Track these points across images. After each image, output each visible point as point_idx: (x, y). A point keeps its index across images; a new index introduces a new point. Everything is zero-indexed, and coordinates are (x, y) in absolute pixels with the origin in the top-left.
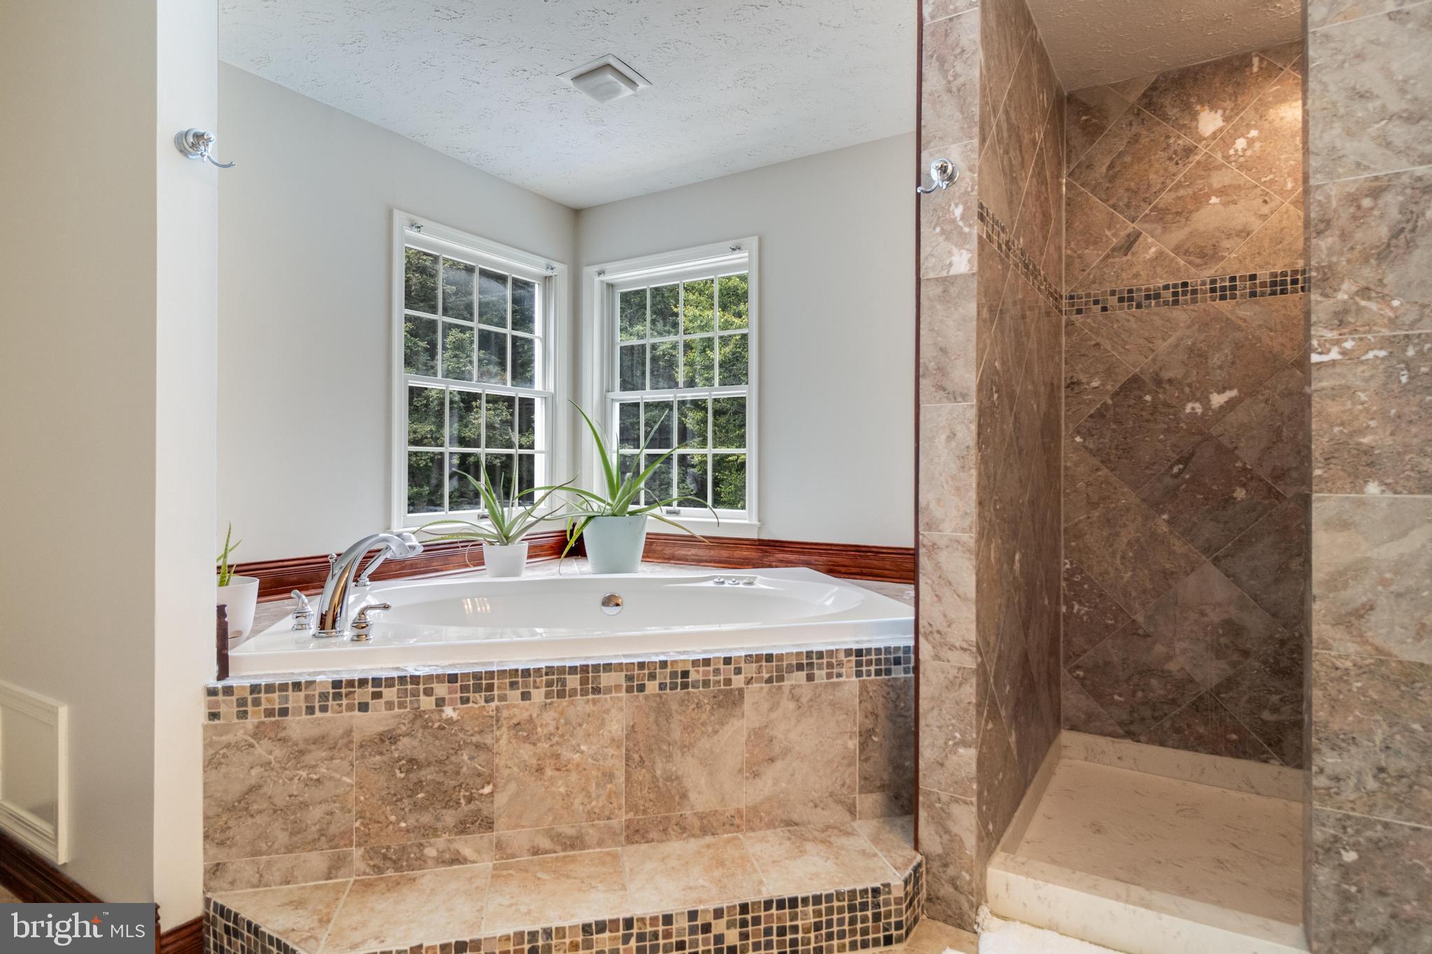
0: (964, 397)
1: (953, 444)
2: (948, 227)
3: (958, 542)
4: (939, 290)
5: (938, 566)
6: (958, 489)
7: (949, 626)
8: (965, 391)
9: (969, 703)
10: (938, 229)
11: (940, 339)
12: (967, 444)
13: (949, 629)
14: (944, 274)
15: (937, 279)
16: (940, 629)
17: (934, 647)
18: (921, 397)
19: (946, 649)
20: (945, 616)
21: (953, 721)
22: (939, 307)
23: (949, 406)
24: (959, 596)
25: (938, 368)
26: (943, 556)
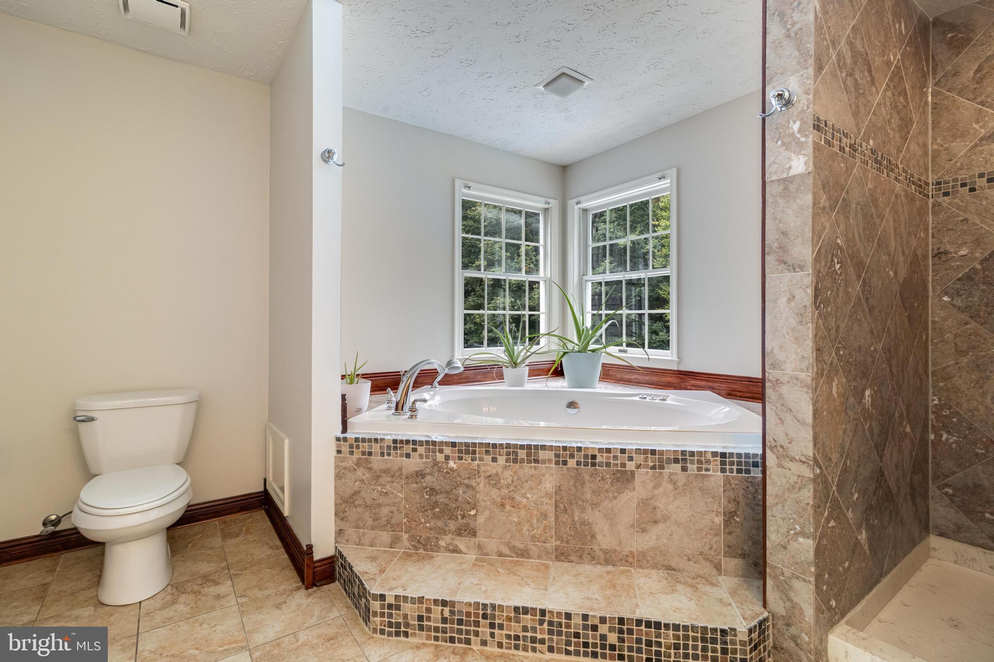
0: (802, 268)
1: (793, 304)
2: (787, 140)
3: (797, 379)
4: (781, 187)
5: (781, 397)
6: (797, 338)
7: (790, 443)
8: (802, 264)
9: (808, 504)
10: (779, 143)
11: (781, 225)
12: (804, 304)
13: (790, 445)
14: (785, 175)
15: (779, 180)
16: (783, 444)
17: (777, 458)
18: (767, 270)
19: (787, 460)
20: (787, 435)
21: (794, 516)
22: (780, 201)
23: (790, 275)
24: (798, 421)
25: (780, 247)
26: (784, 389)
